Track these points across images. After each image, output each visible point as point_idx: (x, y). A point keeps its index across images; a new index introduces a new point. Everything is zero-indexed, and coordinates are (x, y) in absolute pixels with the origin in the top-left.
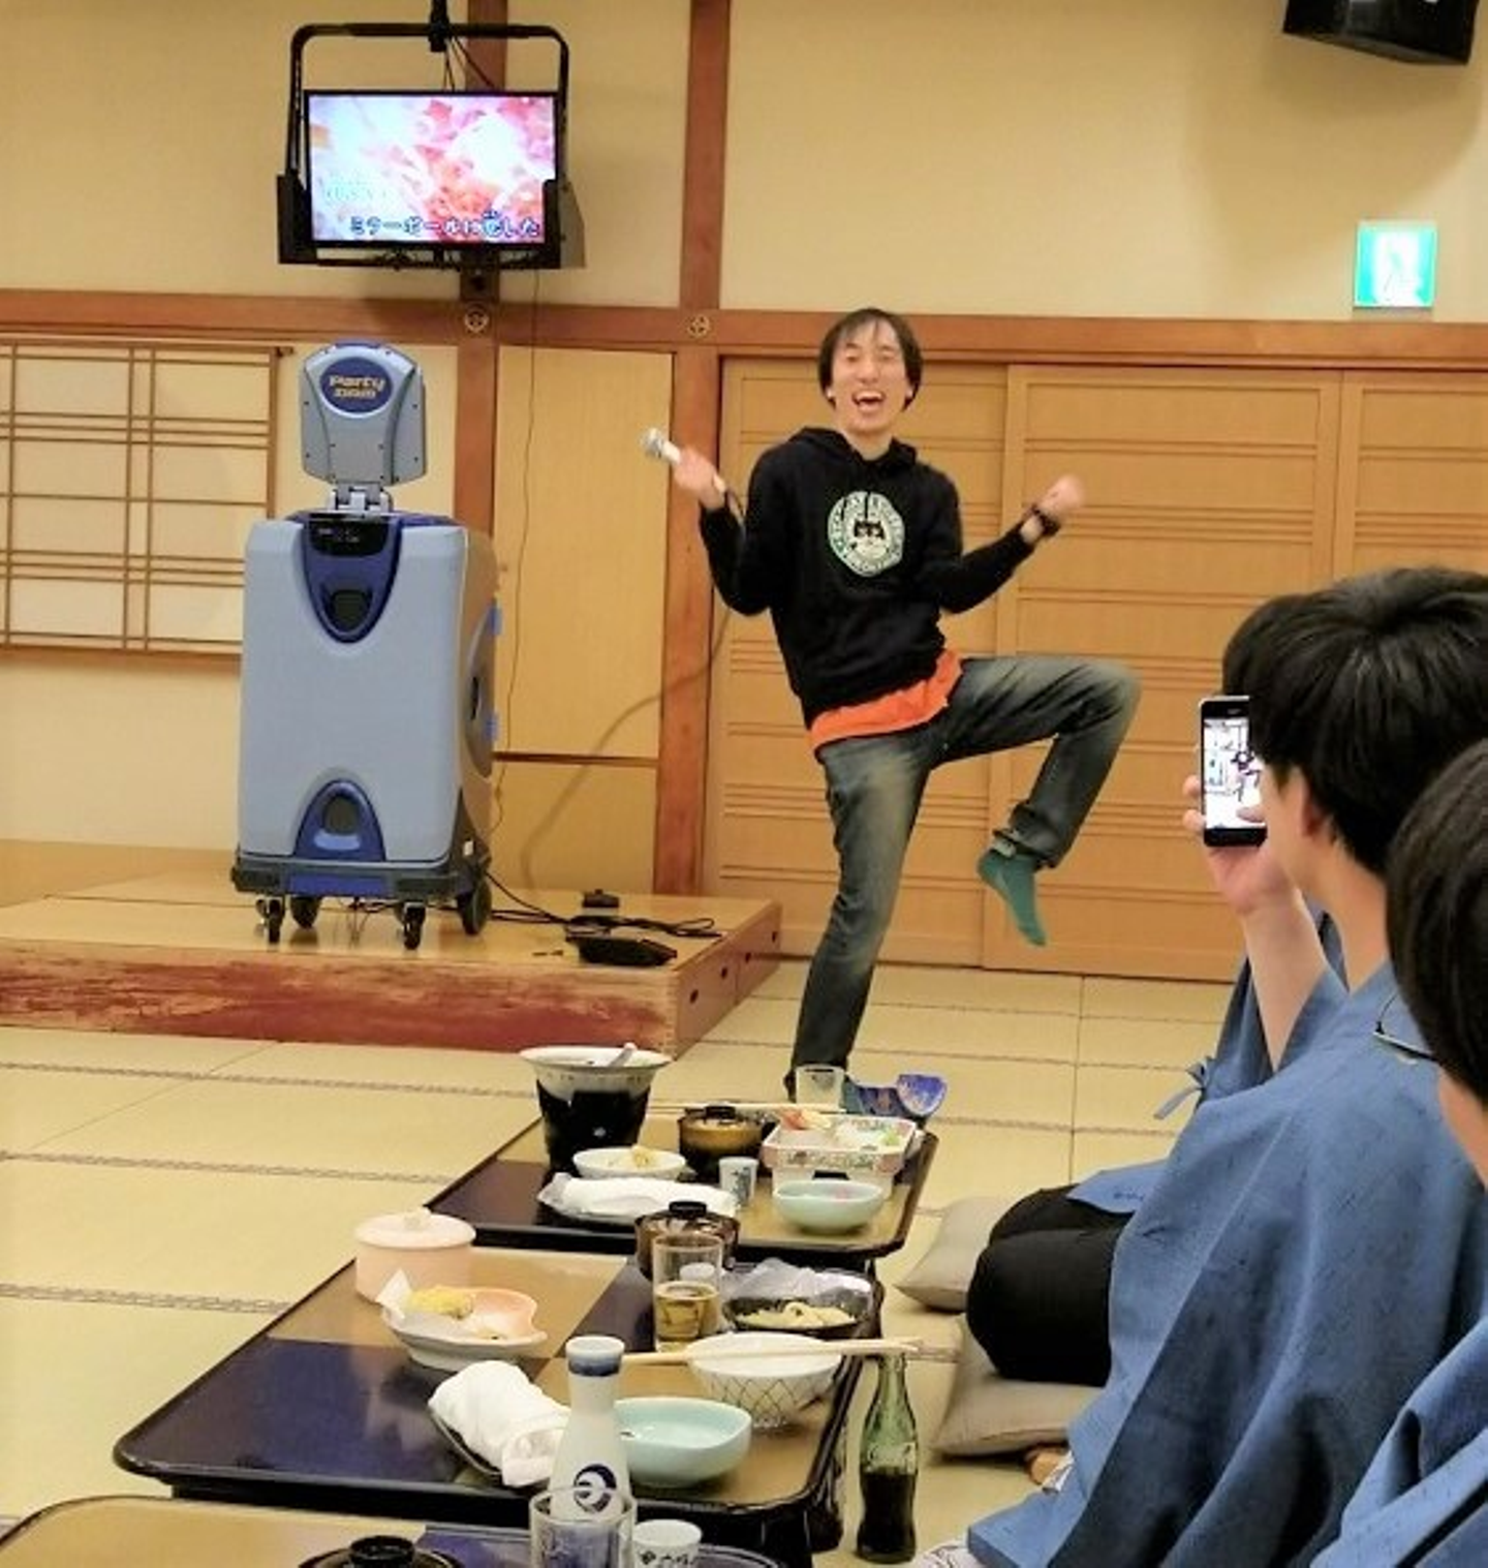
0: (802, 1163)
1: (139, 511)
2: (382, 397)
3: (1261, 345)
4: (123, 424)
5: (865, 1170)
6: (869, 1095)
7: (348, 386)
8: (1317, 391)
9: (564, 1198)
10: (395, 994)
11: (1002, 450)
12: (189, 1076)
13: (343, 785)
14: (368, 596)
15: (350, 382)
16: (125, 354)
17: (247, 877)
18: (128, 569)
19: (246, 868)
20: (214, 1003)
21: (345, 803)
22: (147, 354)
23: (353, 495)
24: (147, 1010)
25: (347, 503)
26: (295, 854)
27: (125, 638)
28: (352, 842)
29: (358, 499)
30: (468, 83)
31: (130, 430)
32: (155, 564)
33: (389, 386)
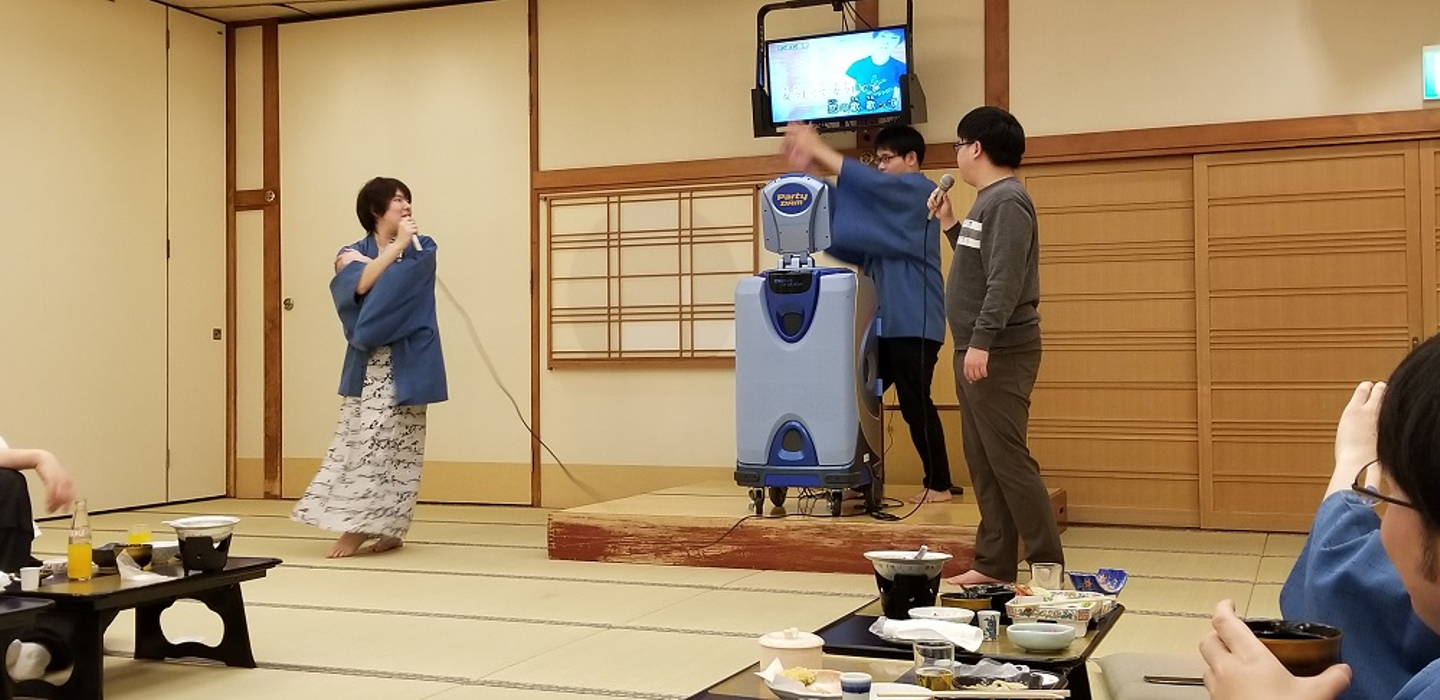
0: (1028, 616)
1: (686, 280)
2: (807, 203)
3: (1362, 129)
4: (676, 234)
5: (1068, 619)
6: (1078, 581)
7: (788, 199)
8: (1403, 155)
9: (884, 631)
10: (827, 542)
11: (1193, 208)
12: (713, 588)
13: (794, 423)
14: (802, 315)
15: (789, 197)
16: (676, 195)
17: (744, 476)
18: (681, 313)
19: (741, 472)
20: (727, 549)
21: (795, 432)
22: (688, 195)
23: (793, 259)
24: (691, 554)
25: (789, 264)
26: (768, 464)
27: (681, 351)
28: (799, 456)
29: (795, 261)
30: (857, 26)
31: (680, 237)
32: (696, 309)
33: (810, 196)
